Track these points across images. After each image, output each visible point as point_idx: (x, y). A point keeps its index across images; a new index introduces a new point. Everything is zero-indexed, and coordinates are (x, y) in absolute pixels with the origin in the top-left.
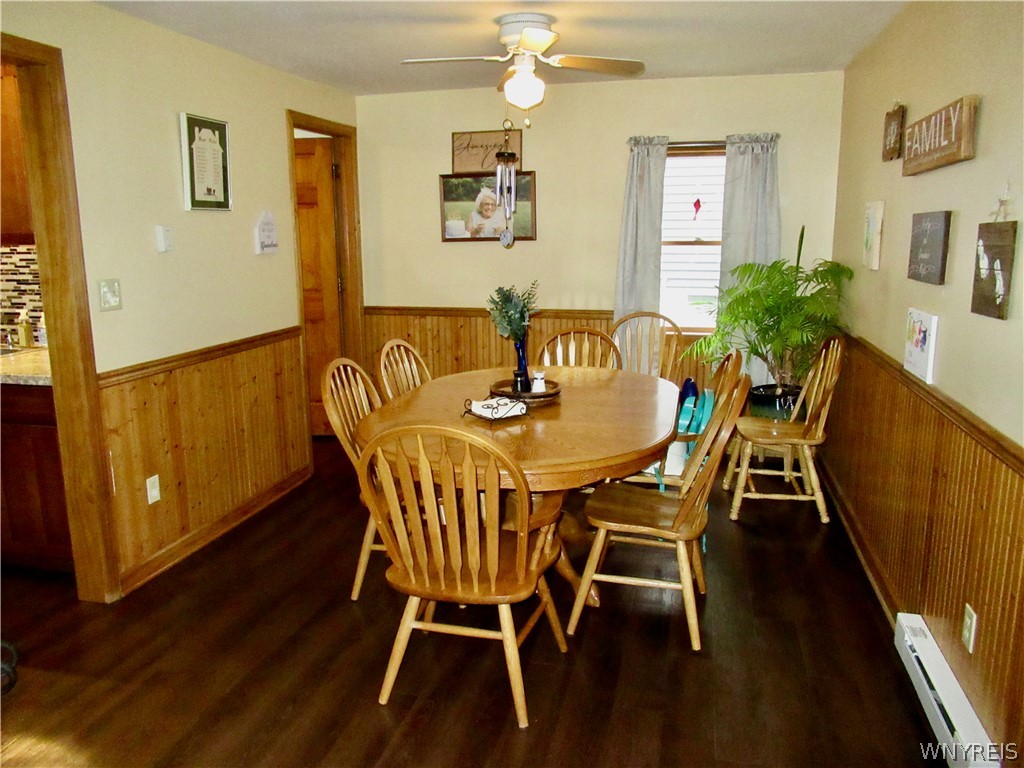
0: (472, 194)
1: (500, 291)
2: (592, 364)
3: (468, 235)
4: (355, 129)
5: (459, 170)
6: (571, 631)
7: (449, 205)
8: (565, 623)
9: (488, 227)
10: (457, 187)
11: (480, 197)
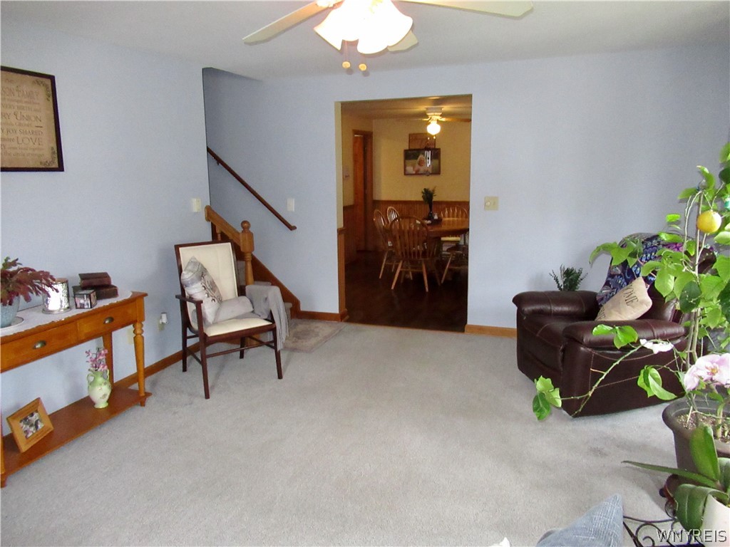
0: (416, 157)
1: (425, 189)
2: (457, 216)
3: (414, 172)
4: (372, 133)
5: (411, 148)
6: (442, 281)
7: (407, 161)
8: (441, 280)
9: (422, 169)
10: (410, 155)
11: (419, 158)
